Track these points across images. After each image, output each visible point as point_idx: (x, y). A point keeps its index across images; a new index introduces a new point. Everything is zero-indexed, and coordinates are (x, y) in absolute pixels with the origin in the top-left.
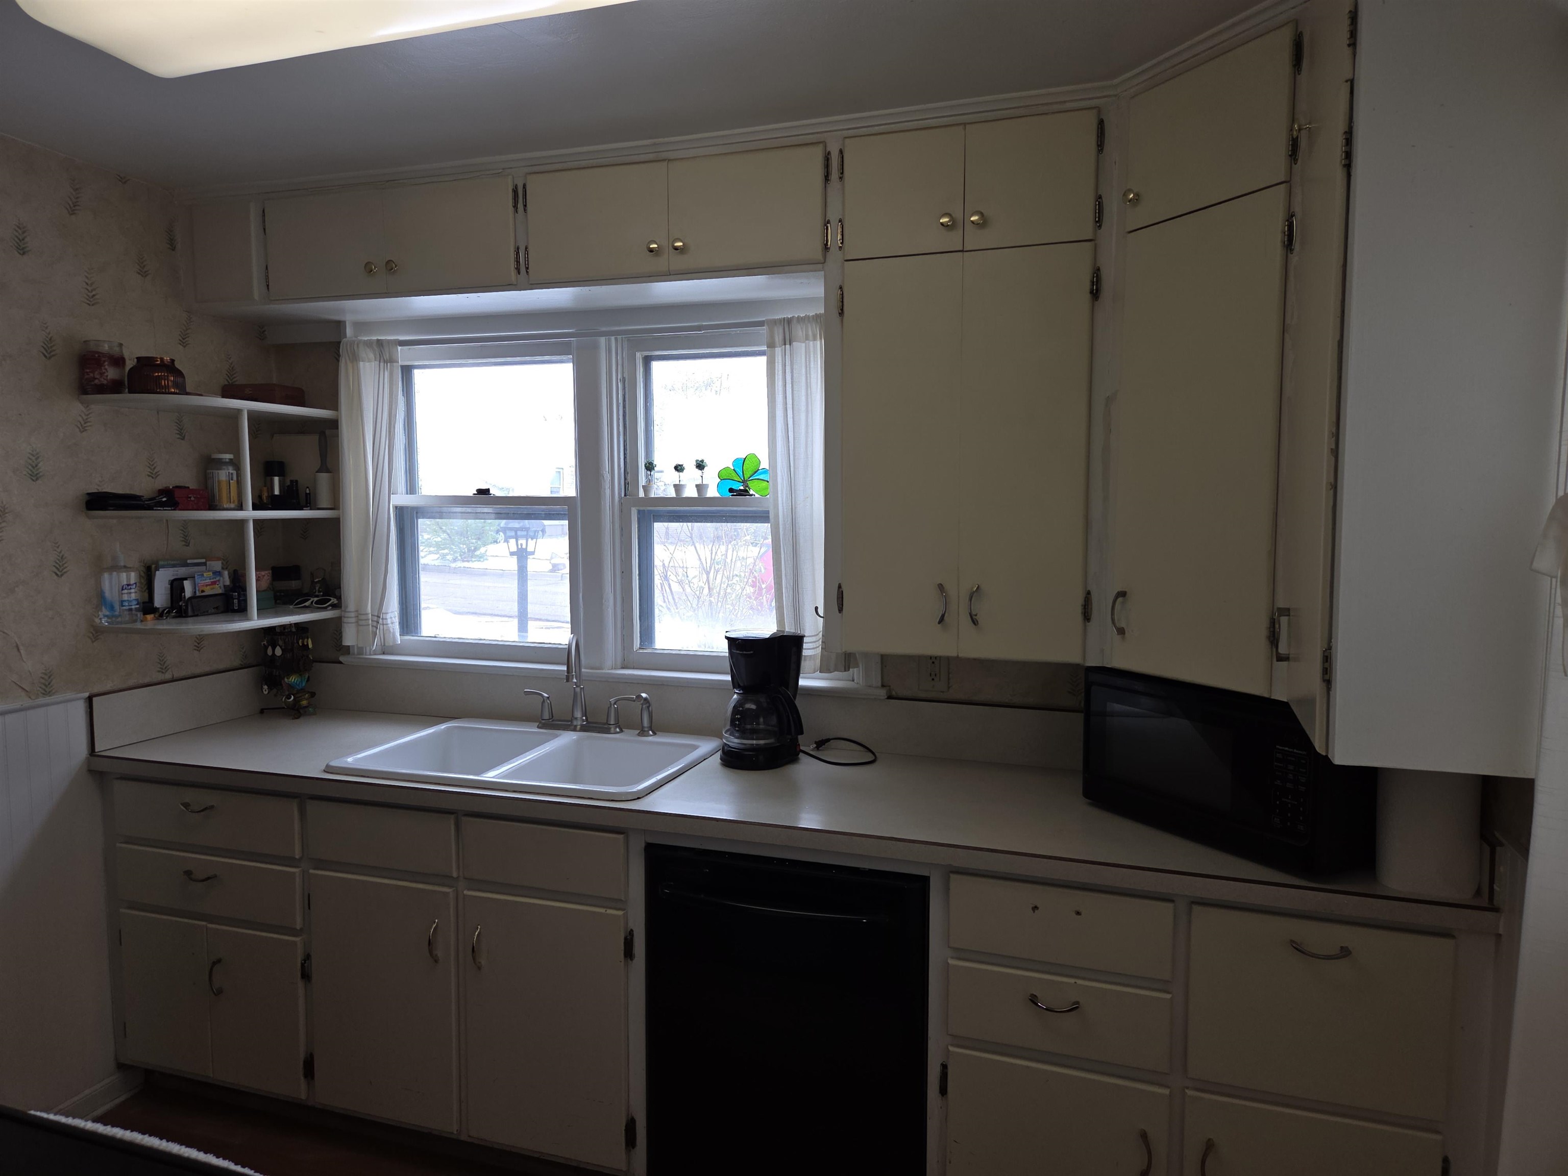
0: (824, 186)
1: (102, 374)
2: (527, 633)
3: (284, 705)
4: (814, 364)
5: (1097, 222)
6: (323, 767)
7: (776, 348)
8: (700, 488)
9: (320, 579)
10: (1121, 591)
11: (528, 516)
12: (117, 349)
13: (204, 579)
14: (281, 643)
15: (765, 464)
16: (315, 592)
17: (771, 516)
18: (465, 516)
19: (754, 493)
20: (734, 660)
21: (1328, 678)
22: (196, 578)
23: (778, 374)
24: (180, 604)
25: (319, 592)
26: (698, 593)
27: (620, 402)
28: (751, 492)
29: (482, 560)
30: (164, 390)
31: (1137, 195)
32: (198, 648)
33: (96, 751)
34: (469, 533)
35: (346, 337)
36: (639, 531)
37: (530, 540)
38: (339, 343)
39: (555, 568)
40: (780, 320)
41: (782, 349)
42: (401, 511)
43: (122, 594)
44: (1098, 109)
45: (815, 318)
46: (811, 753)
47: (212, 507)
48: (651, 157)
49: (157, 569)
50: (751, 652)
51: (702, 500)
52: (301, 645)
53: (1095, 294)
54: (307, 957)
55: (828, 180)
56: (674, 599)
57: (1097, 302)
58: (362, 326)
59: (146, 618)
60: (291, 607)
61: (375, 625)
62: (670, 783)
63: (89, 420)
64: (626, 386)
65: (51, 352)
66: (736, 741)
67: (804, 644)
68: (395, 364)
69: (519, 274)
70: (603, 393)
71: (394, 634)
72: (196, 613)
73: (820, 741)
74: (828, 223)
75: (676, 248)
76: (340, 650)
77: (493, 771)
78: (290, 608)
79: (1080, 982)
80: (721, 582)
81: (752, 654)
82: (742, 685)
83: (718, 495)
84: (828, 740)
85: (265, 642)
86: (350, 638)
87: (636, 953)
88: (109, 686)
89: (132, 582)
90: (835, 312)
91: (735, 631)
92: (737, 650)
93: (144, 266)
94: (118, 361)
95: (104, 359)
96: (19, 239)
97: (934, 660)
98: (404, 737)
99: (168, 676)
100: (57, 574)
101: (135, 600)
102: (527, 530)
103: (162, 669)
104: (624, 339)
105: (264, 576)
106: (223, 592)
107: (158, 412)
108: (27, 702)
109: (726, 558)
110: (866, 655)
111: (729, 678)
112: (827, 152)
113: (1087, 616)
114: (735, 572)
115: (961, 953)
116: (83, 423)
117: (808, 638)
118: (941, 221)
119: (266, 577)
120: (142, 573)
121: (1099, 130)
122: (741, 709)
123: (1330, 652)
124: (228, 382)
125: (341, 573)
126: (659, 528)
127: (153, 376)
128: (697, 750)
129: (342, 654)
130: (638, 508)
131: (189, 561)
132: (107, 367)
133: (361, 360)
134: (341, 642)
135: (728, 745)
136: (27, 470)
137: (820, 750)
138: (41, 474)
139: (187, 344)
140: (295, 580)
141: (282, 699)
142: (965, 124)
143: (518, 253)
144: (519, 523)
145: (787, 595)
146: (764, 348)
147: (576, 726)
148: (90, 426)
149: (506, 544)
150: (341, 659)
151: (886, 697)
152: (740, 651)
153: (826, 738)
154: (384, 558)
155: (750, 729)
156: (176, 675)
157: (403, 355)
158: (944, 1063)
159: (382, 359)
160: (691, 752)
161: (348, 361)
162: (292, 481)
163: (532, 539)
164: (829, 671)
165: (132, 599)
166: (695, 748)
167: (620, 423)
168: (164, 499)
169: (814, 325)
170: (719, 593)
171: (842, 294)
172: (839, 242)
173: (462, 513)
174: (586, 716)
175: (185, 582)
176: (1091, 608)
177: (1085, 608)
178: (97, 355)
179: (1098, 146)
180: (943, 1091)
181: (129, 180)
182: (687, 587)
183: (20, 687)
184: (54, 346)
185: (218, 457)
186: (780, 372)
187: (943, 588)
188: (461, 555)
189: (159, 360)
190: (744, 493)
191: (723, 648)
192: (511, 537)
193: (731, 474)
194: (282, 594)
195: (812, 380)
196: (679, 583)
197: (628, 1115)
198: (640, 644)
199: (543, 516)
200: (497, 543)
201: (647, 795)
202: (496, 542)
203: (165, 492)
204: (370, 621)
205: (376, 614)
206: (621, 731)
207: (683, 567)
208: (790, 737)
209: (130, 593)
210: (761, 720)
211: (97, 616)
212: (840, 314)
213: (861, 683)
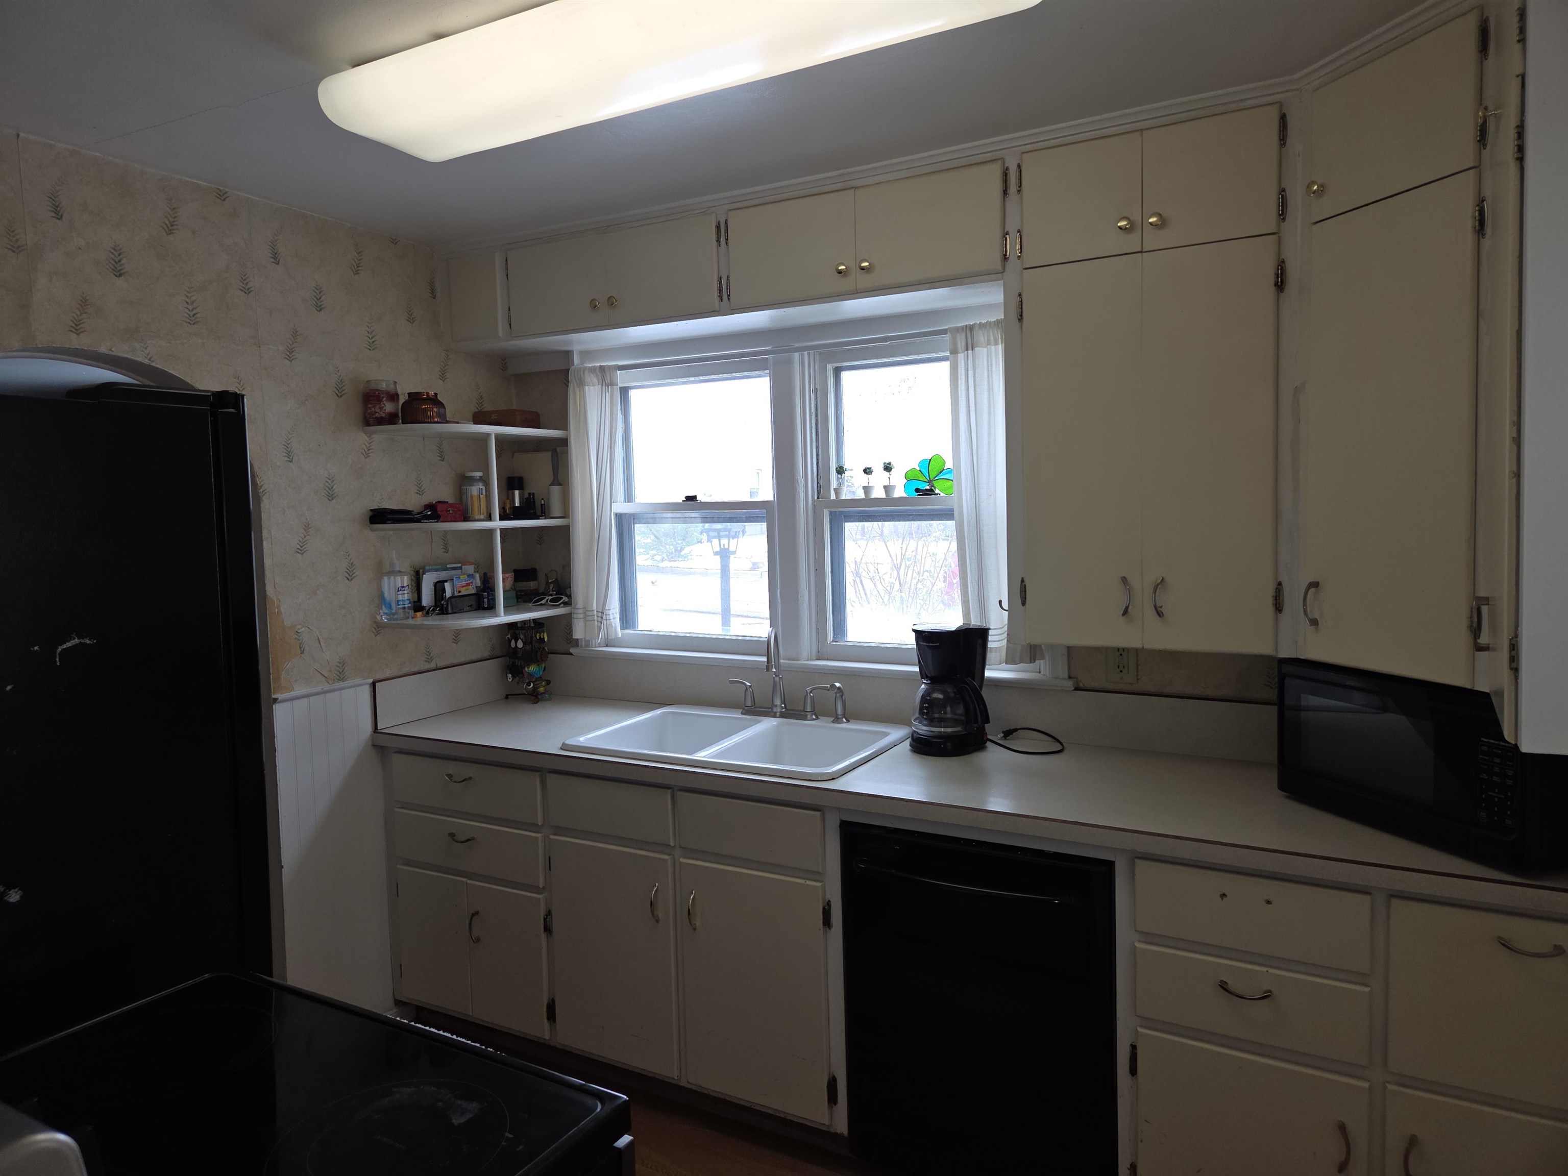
0: (1003, 200)
1: (381, 408)
2: (730, 626)
3: (525, 692)
4: (996, 368)
5: (1280, 215)
6: (560, 745)
7: (959, 354)
8: (887, 489)
9: (553, 580)
10: (1313, 582)
11: (731, 520)
12: (392, 386)
13: (461, 581)
14: (522, 636)
15: (949, 464)
16: (550, 591)
17: (956, 513)
18: (674, 520)
19: (940, 492)
20: (921, 652)
21: (1515, 666)
22: (454, 580)
23: (961, 378)
24: (442, 602)
25: (553, 591)
26: (889, 588)
27: (812, 411)
28: (937, 491)
29: (686, 559)
30: (429, 420)
31: (1321, 186)
32: (456, 641)
33: (378, 729)
34: (676, 534)
35: (574, 365)
36: (831, 531)
37: (731, 539)
38: (568, 370)
39: (755, 567)
40: (962, 327)
41: (964, 355)
42: (620, 517)
43: (398, 595)
44: (1281, 105)
45: (996, 323)
46: (999, 742)
47: (466, 519)
48: (839, 186)
49: (424, 573)
50: (938, 644)
51: (889, 500)
52: (538, 638)
53: (1280, 284)
54: (549, 913)
55: (1007, 194)
56: (866, 594)
57: (1282, 294)
58: (587, 354)
59: (416, 615)
60: (530, 604)
61: (600, 620)
62: (862, 766)
63: (371, 448)
64: (818, 396)
65: (342, 392)
66: (925, 728)
67: (990, 637)
68: (614, 387)
69: (722, 301)
70: (797, 405)
71: (616, 627)
72: (455, 611)
73: (1007, 731)
74: (1007, 234)
75: (863, 269)
76: (570, 643)
77: (704, 751)
78: (528, 605)
79: (1272, 971)
80: (912, 577)
81: (938, 645)
82: (929, 675)
83: (904, 495)
84: (1015, 730)
85: (509, 636)
86: (578, 633)
87: (833, 922)
88: (387, 674)
89: (405, 584)
90: (1014, 317)
91: (921, 624)
92: (923, 642)
93: (412, 314)
94: (394, 397)
95: (382, 396)
96: (317, 298)
97: (1121, 652)
98: (626, 720)
99: (433, 665)
100: (348, 579)
101: (408, 600)
102: (729, 530)
103: (428, 659)
104: (816, 353)
105: (508, 577)
106: (476, 592)
107: (424, 439)
108: (327, 687)
109: (916, 554)
110: (1052, 647)
111: (917, 669)
112: (1005, 168)
113: (1278, 606)
114: (925, 569)
115: (1148, 937)
116: (366, 450)
117: (993, 631)
118: (1119, 225)
119: (510, 579)
120: (413, 577)
121: (1281, 124)
122: (928, 698)
123: (1517, 641)
124: (478, 409)
125: (570, 574)
126: (850, 528)
127: (421, 408)
128: (887, 737)
129: (572, 647)
130: (829, 510)
131: (448, 566)
132: (385, 402)
133: (586, 384)
134: (572, 635)
135: (917, 732)
136: (325, 491)
137: (1008, 739)
138: (335, 495)
139: (445, 379)
140: (533, 580)
141: (523, 687)
142: (1142, 130)
143: (720, 283)
144: (721, 525)
145: (972, 589)
146: (948, 354)
147: (776, 713)
148: (372, 453)
149: (709, 544)
150: (572, 651)
151: (1073, 689)
152: (927, 643)
153: (1013, 728)
154: (607, 560)
155: (937, 718)
156: (439, 665)
157: (622, 379)
158: (1133, 1044)
159: (604, 383)
160: (884, 738)
161: (576, 386)
162: (529, 494)
163: (733, 539)
164: (1014, 663)
165: (405, 599)
166: (886, 734)
167: (813, 431)
168: (429, 513)
169: (996, 331)
170: (910, 589)
171: (1021, 301)
172: (1018, 251)
173: (672, 518)
174: (784, 704)
175: (445, 584)
176: (1283, 600)
177: (1276, 599)
178: (377, 393)
179: (1281, 140)
180: (1133, 1071)
181: (399, 241)
182: (878, 583)
183: (322, 674)
184: (344, 386)
185: (470, 475)
186: (963, 377)
187: (1127, 581)
188: (667, 555)
189: (425, 394)
190: (930, 492)
191: (910, 641)
192: (715, 537)
193: (917, 475)
194: (523, 593)
195: (994, 382)
196: (871, 579)
197: (830, 1074)
198: (834, 637)
199: (744, 519)
200: (702, 543)
201: (841, 776)
202: (700, 542)
203: (430, 506)
204: (596, 617)
205: (601, 611)
206: (817, 718)
207: (874, 563)
208: (976, 725)
209: (404, 594)
210: (949, 709)
211: (378, 613)
212: (1019, 319)
213: (1048, 675)
